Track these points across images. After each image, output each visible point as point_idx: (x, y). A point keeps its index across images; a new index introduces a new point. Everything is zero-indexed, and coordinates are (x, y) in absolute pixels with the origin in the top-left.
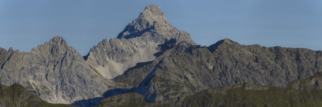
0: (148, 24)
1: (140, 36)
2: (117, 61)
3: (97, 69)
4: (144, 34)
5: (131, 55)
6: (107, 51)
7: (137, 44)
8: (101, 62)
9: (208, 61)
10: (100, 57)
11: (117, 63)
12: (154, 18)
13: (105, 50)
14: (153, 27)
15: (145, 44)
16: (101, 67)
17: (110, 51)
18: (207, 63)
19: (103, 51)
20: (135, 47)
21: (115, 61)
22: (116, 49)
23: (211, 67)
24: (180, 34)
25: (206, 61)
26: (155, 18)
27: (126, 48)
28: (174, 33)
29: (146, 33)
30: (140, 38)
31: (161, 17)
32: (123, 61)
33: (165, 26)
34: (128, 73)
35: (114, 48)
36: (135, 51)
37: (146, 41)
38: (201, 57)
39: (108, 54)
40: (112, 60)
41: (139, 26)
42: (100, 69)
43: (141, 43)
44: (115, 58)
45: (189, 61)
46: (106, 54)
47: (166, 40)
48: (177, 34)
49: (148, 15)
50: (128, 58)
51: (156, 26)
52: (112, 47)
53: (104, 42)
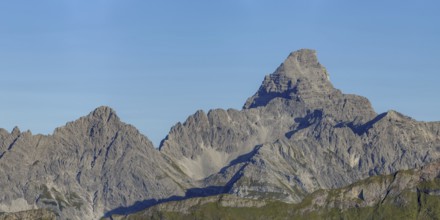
0: (290, 83)
1: (265, 105)
2: (218, 150)
3: (180, 163)
4: (271, 101)
5: (245, 138)
6: (202, 131)
7: (258, 118)
8: (189, 150)
9: (349, 151)
10: (189, 141)
11: (218, 153)
12: (302, 73)
13: (198, 129)
14: (295, 90)
15: (272, 118)
16: (188, 160)
17: (208, 130)
18: (346, 154)
19: (195, 132)
20: (253, 125)
21: (215, 148)
22: (219, 128)
23: (354, 162)
24: (345, 100)
25: (345, 150)
26: (305, 72)
27: (236, 125)
28: (336, 99)
29: (275, 99)
30: (264, 108)
31: (315, 70)
32: (229, 149)
33: (321, 87)
34: (228, 170)
35: (215, 126)
36: (252, 132)
37: (275, 114)
38: (337, 142)
39: (204, 137)
40: (210, 147)
41: (275, 86)
42: (184, 162)
43: (265, 117)
44: (215, 143)
45: (311, 150)
46: (200, 136)
47: (308, 111)
48: (340, 101)
49: (293, 68)
50: (238, 144)
51: (300, 87)
52: (212, 124)
53: (197, 115)
